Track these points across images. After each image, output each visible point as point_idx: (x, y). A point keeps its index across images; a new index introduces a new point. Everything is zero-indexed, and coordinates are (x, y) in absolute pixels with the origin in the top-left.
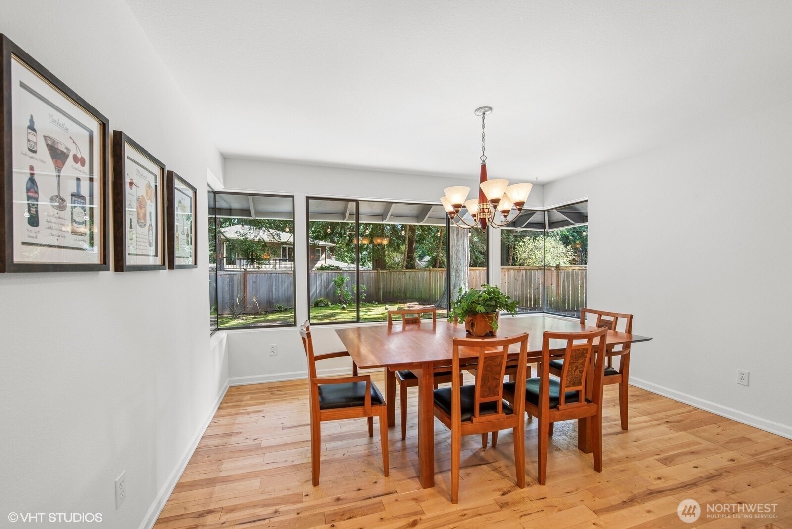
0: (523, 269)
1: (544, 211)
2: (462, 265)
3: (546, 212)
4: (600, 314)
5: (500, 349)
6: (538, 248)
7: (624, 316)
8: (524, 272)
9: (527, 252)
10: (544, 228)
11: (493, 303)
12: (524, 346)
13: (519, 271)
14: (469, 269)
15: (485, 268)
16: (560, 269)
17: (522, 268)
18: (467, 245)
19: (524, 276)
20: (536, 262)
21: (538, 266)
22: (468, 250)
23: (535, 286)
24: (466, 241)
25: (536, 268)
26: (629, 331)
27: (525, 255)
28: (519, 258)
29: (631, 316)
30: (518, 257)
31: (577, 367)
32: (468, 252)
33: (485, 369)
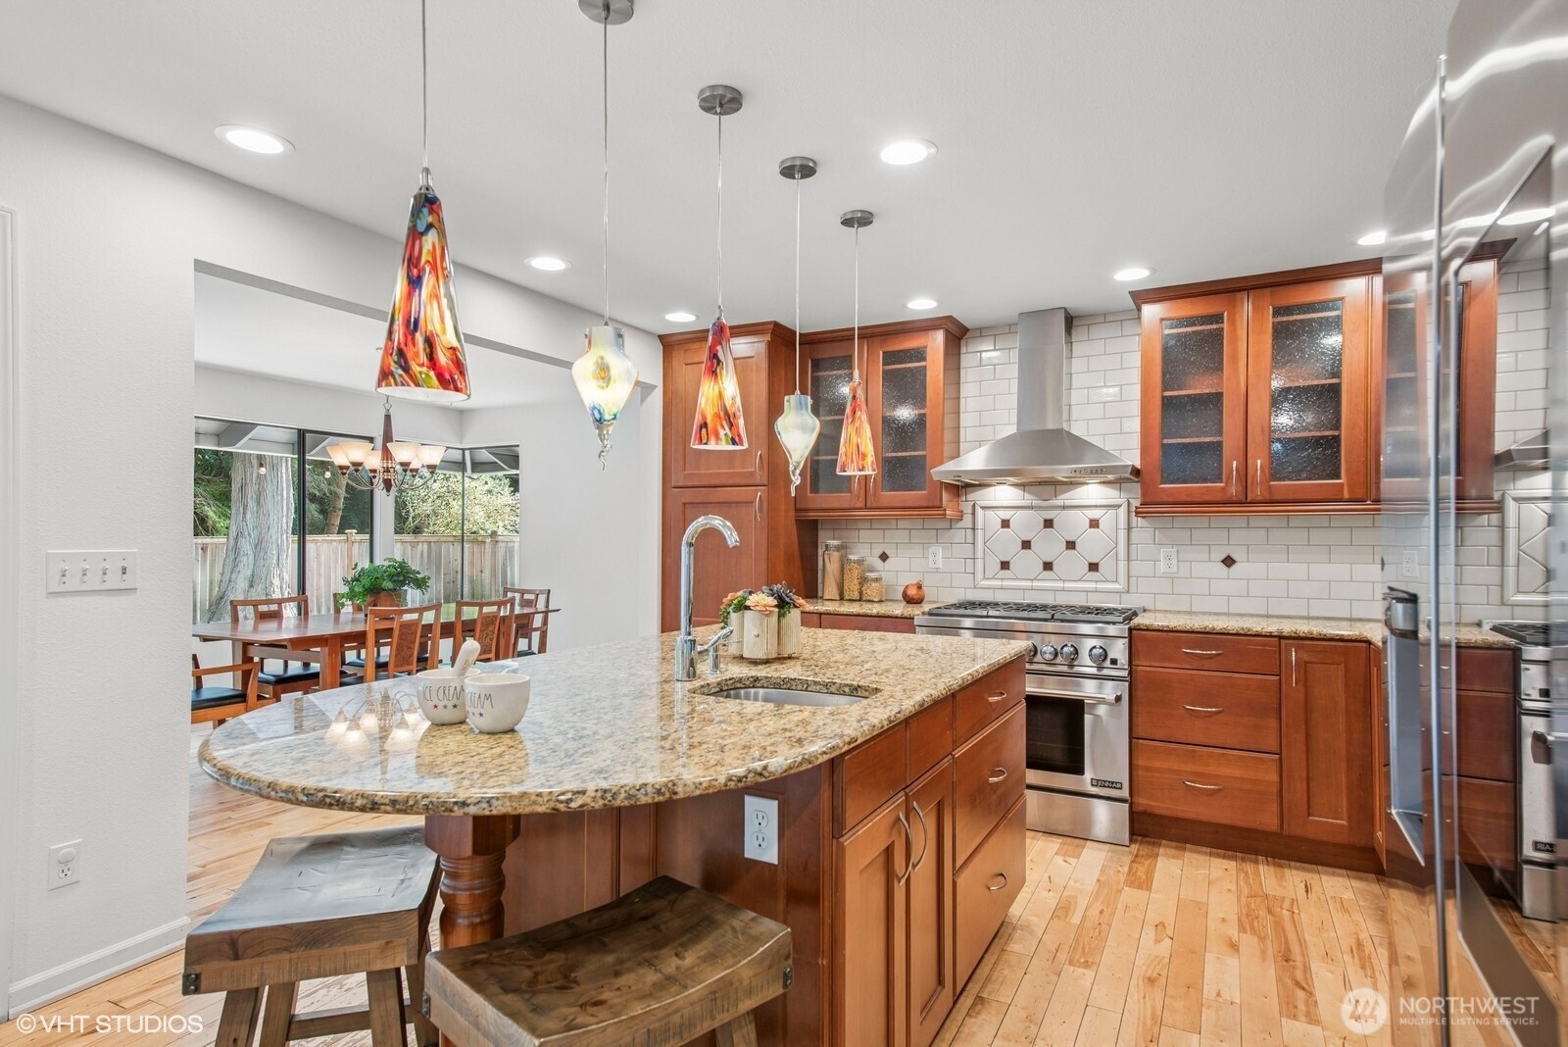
0: (423, 539)
1: (463, 450)
2: (273, 530)
3: (467, 453)
4: (523, 592)
5: (415, 616)
6: (455, 494)
7: (542, 592)
8: (426, 546)
9: (430, 500)
10: (464, 470)
11: (401, 578)
12: (437, 616)
13: (414, 545)
14: (290, 540)
15: (367, 536)
16: (497, 542)
17: (421, 538)
18: (287, 481)
19: (425, 555)
20: (452, 526)
21: (454, 533)
22: (288, 494)
23: (448, 576)
24: (284, 471)
25: (452, 539)
26: (547, 606)
27: (427, 508)
28: (412, 515)
29: (549, 591)
30: (408, 511)
31: (487, 635)
32: (288, 497)
33: (400, 637)
